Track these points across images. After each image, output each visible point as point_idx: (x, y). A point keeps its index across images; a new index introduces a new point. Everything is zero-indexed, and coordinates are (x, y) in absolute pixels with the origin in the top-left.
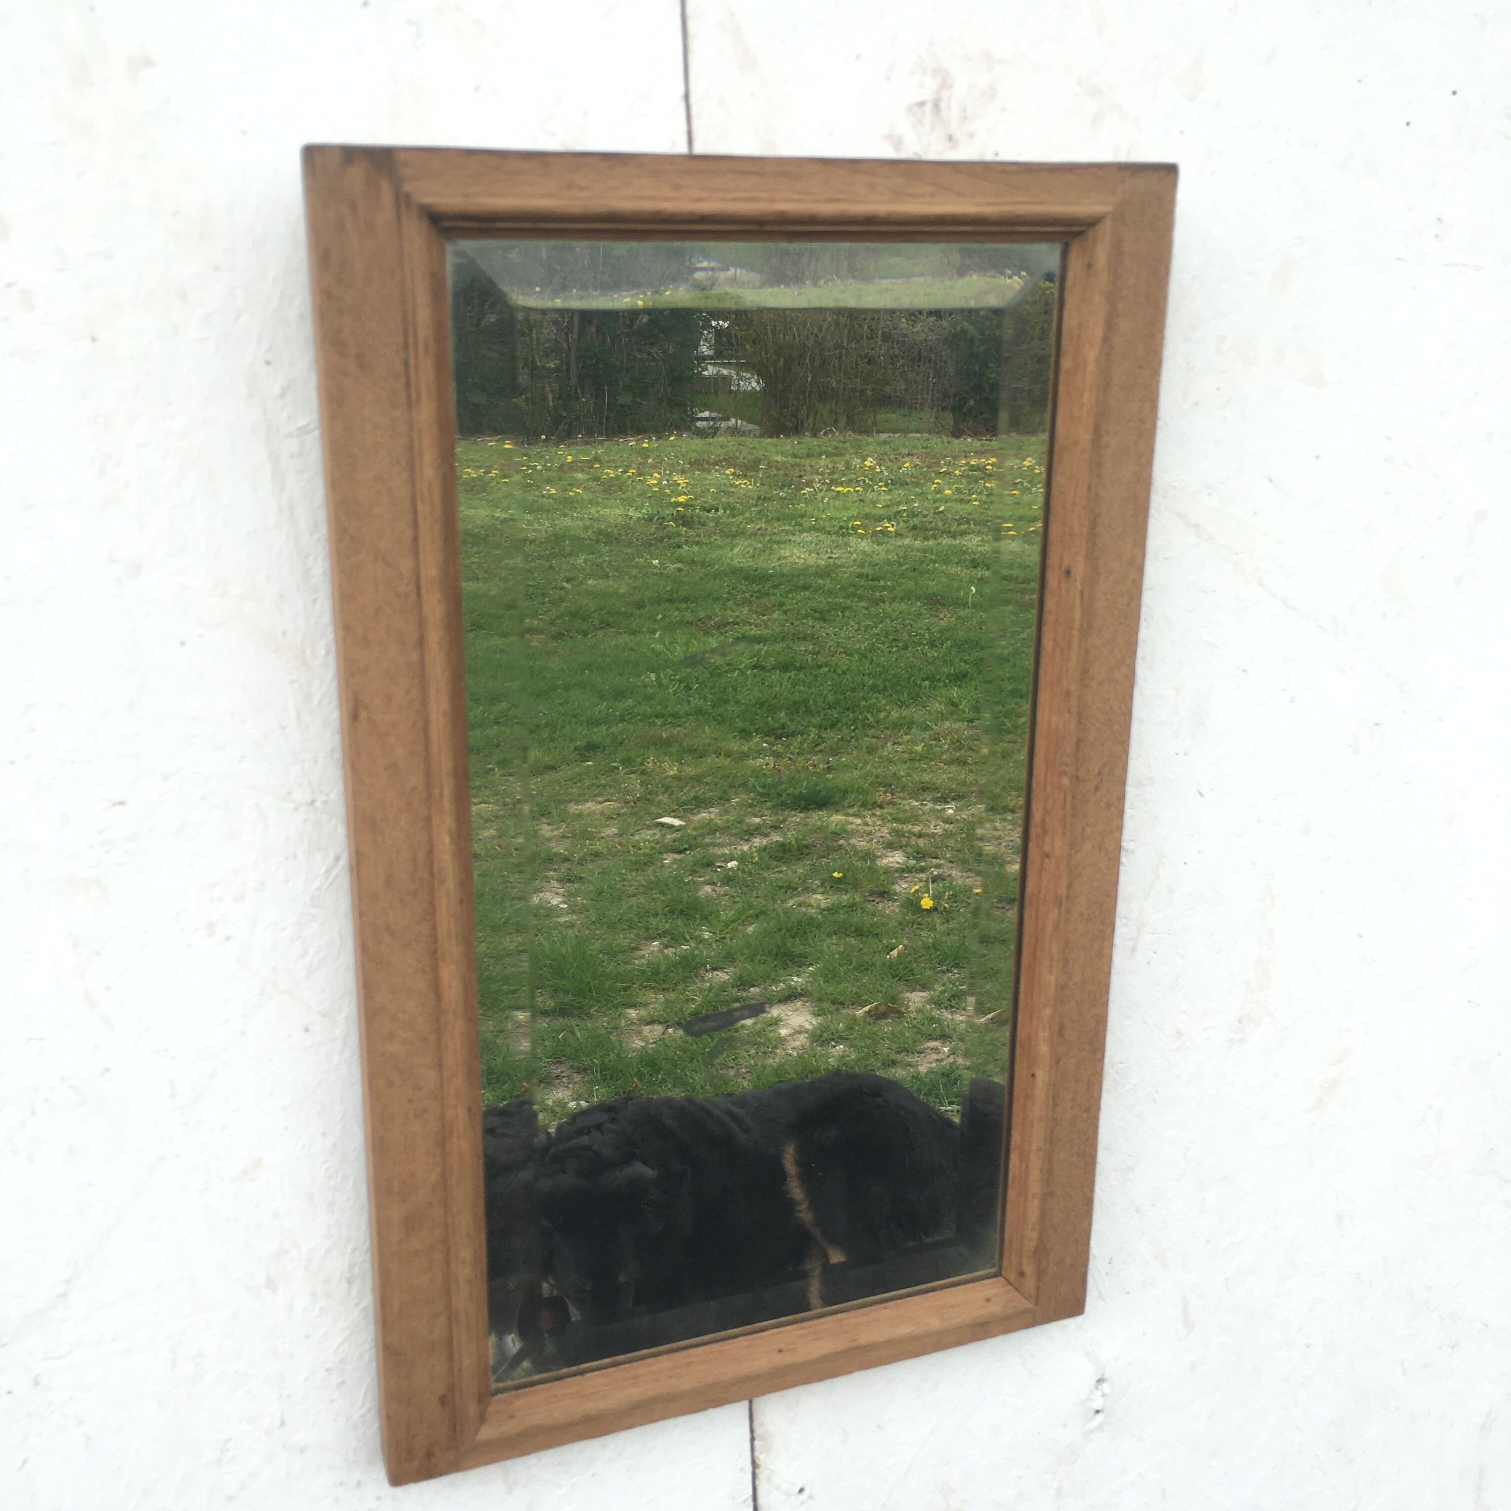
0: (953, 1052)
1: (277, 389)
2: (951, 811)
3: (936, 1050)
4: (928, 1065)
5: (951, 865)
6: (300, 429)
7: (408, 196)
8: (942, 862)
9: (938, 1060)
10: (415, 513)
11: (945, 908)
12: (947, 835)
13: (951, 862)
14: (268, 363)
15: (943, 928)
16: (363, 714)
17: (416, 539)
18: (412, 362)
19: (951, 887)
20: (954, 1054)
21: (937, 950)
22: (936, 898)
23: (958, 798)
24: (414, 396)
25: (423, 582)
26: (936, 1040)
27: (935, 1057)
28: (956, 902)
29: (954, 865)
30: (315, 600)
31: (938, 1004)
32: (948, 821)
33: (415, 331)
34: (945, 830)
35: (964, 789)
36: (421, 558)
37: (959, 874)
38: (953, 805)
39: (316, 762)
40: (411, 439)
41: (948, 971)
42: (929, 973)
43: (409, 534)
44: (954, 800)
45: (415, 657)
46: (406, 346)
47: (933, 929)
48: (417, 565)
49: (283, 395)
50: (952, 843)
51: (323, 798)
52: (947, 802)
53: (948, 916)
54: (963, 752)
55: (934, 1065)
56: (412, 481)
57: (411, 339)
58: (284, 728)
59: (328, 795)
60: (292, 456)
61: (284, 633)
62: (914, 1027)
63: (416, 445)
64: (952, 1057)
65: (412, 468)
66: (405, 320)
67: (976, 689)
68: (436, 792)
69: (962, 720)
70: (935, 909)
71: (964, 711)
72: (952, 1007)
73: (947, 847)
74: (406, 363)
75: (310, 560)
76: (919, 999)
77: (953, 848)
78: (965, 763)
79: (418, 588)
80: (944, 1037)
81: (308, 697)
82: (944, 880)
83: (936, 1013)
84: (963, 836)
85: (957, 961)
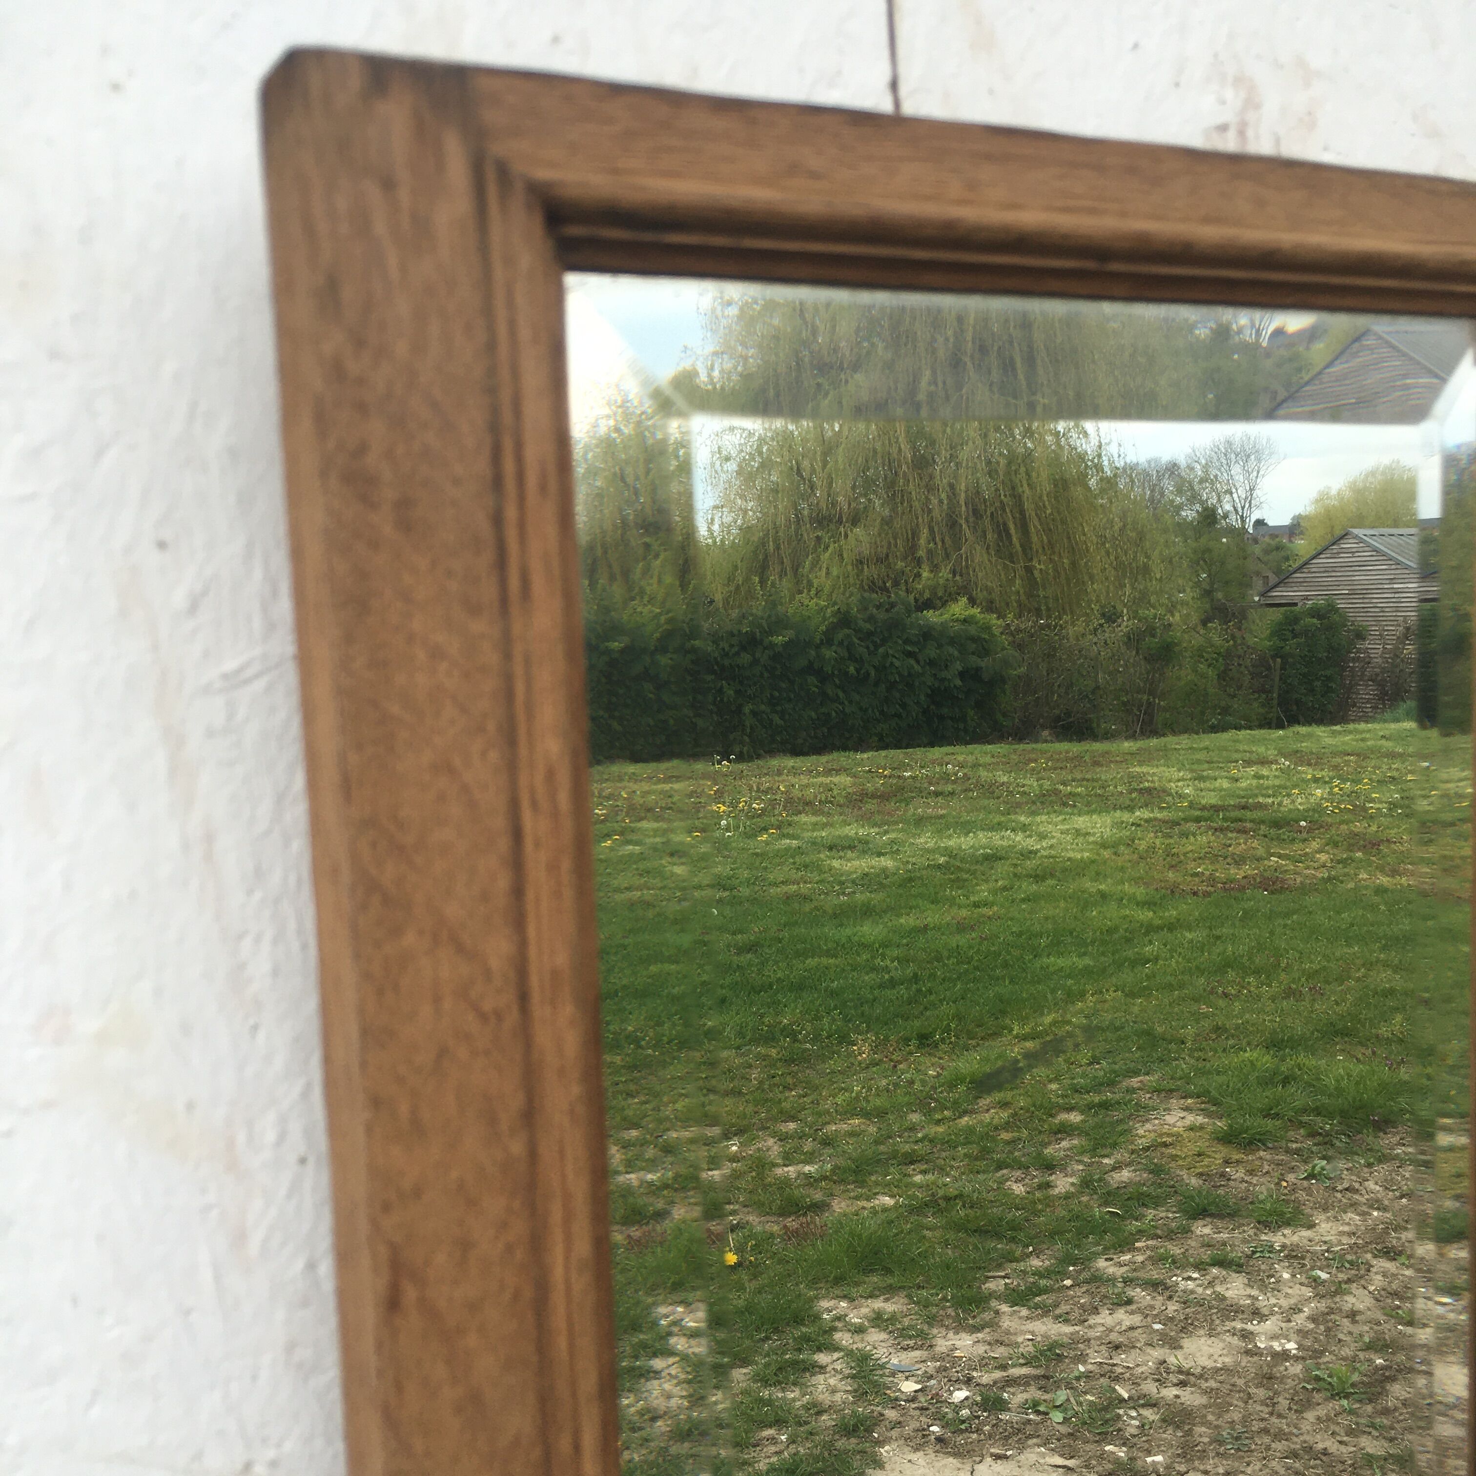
0: (792, 1441)
1: (179, 599)
2: (734, 1148)
3: (773, 1440)
4: (767, 1461)
5: (746, 1210)
6: (225, 676)
7: (503, 172)
8: (737, 1207)
9: (776, 1453)
10: (517, 835)
11: (751, 1262)
12: (736, 1175)
13: (745, 1206)
14: (162, 545)
15: (754, 1285)
16: (410, 1294)
17: (518, 891)
18: (511, 513)
19: (751, 1236)
20: (794, 1442)
21: (750, 1313)
22: (740, 1250)
23: (740, 1132)
24: (514, 583)
25: (534, 980)
26: (771, 1427)
27: (773, 1449)
28: (760, 1253)
29: (750, 1209)
30: (255, 1028)
31: (766, 1382)
32: (734, 1159)
33: (519, 446)
34: (734, 1170)
35: (745, 1122)
36: (531, 932)
37: (757, 1220)
38: (735, 1140)
39: (254, 1378)
40: (508, 679)
41: (767, 1338)
42: (747, 1342)
43: (503, 882)
44: (735, 1135)
45: (517, 1147)
46: (497, 482)
47: (742, 1288)
48: (522, 944)
49: (193, 607)
50: (741, 1183)
51: (271, 1454)
52: (730, 1139)
53: (755, 1270)
54: (736, 1082)
55: (774, 1459)
56: (512, 767)
57: (509, 466)
58: (188, 1312)
59: (279, 1445)
60: (210, 733)
61: (190, 1106)
62: (742, 1414)
63: (520, 688)
64: (791, 1447)
65: (511, 741)
66: (494, 428)
67: (737, 1014)
68: (564, 1444)
69: (729, 1048)
70: (739, 1264)
71: (730, 1039)
72: (780, 1383)
73: (738, 1189)
74: (497, 520)
75: (247, 943)
76: (742, 1378)
77: (745, 1190)
78: (740, 1093)
79: (523, 998)
80: (779, 1423)
81: (240, 1238)
82: (743, 1228)
83: (765, 1393)
84: (754, 1174)
85: (775, 1325)
